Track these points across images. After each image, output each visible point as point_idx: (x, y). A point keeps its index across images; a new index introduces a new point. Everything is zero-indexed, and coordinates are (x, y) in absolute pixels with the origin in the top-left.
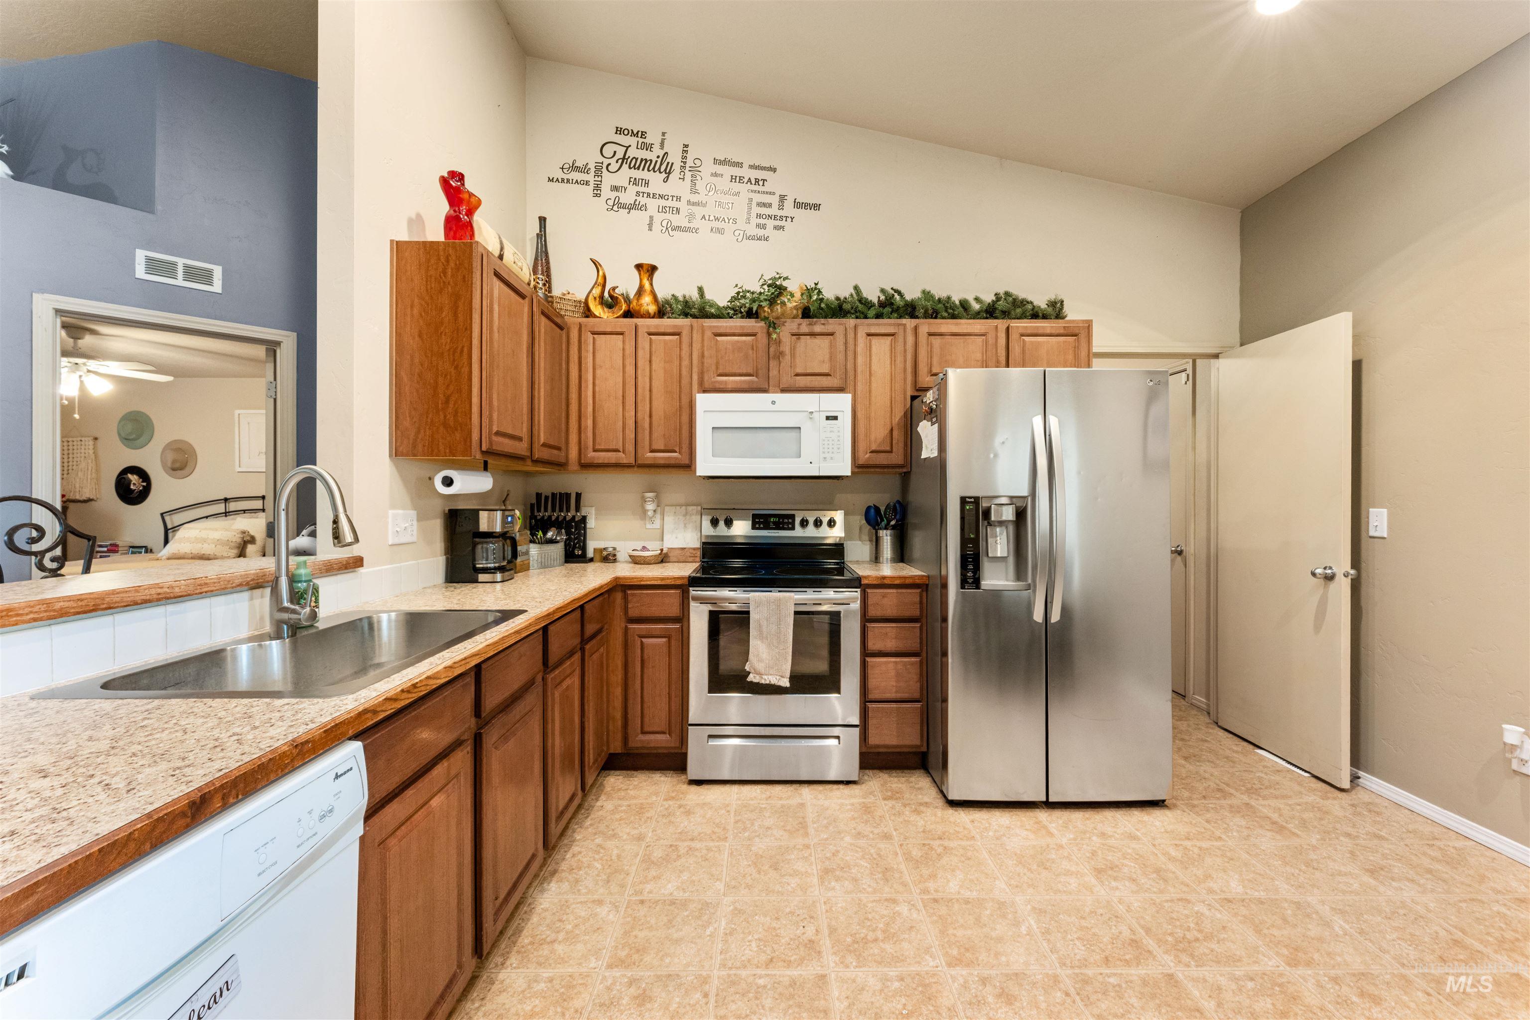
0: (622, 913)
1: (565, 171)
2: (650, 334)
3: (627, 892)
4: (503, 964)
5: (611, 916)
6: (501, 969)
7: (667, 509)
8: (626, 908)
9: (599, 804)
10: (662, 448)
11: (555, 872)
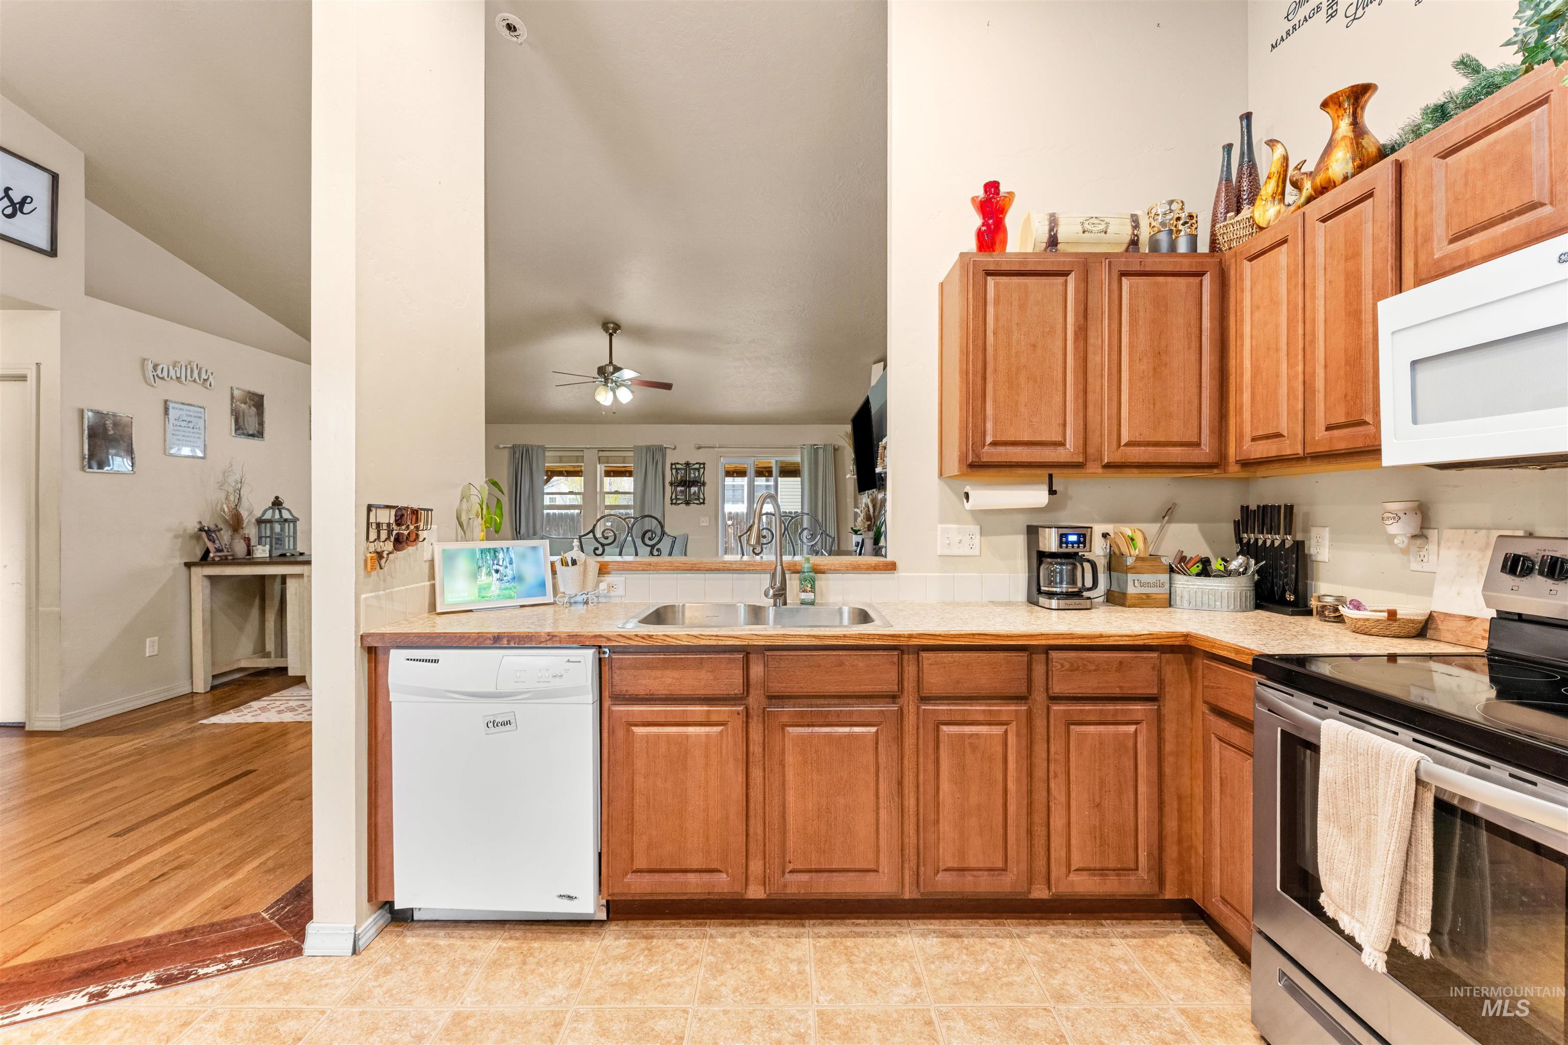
0: (904, 1008)
1: (1290, 18)
2: (1324, 220)
3: (943, 1005)
4: (819, 937)
5: (896, 999)
6: (813, 938)
7: (1447, 533)
8: (914, 1010)
9: (1115, 941)
10: (1342, 419)
11: (957, 936)
